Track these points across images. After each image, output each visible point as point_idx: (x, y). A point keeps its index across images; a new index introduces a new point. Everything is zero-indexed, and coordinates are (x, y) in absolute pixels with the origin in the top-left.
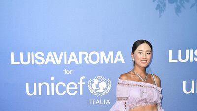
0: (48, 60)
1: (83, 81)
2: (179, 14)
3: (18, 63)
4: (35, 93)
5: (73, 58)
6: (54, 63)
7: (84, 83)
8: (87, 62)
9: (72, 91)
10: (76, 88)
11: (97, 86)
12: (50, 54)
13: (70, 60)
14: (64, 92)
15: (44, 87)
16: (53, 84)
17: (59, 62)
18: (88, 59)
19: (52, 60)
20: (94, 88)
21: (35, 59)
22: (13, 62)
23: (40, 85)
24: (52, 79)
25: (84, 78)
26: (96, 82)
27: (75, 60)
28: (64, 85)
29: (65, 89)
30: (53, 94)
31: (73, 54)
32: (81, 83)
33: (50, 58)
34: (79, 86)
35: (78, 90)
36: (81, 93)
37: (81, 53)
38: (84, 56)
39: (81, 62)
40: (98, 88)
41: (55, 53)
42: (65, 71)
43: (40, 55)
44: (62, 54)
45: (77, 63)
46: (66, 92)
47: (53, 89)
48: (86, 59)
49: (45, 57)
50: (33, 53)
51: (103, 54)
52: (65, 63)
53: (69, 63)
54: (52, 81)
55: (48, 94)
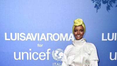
0: (28, 38)
1: (49, 51)
2: (109, 10)
3: (9, 39)
4: (20, 58)
5: (43, 37)
6: (31, 40)
7: (50, 53)
8: (52, 40)
9: (42, 58)
10: (45, 55)
11: (58, 55)
12: (29, 34)
13: (42, 38)
14: (38, 58)
15: (25, 55)
16: (30, 53)
17: (34, 39)
18: (52, 38)
19: (30, 38)
20: (56, 56)
21: (20, 37)
22: (6, 39)
23: (23, 53)
24: (30, 50)
25: (50, 49)
26: (57, 52)
27: (45, 38)
28: (38, 54)
29: (38, 56)
30: (30, 59)
31: (43, 34)
32: (48, 53)
33: (29, 37)
34: (46, 54)
35: (46, 57)
36: (48, 59)
37: (48, 34)
38: (50, 36)
39: (48, 40)
40: (58, 56)
41: (32, 34)
42: (38, 45)
43: (23, 35)
44: (36, 34)
45: (46, 40)
46: (39, 58)
47: (30, 56)
48: (51, 38)
49: (26, 36)
50: (18, 34)
51: (62, 35)
52: (38, 40)
53: (41, 40)
54: (30, 51)
55: (28, 59)
